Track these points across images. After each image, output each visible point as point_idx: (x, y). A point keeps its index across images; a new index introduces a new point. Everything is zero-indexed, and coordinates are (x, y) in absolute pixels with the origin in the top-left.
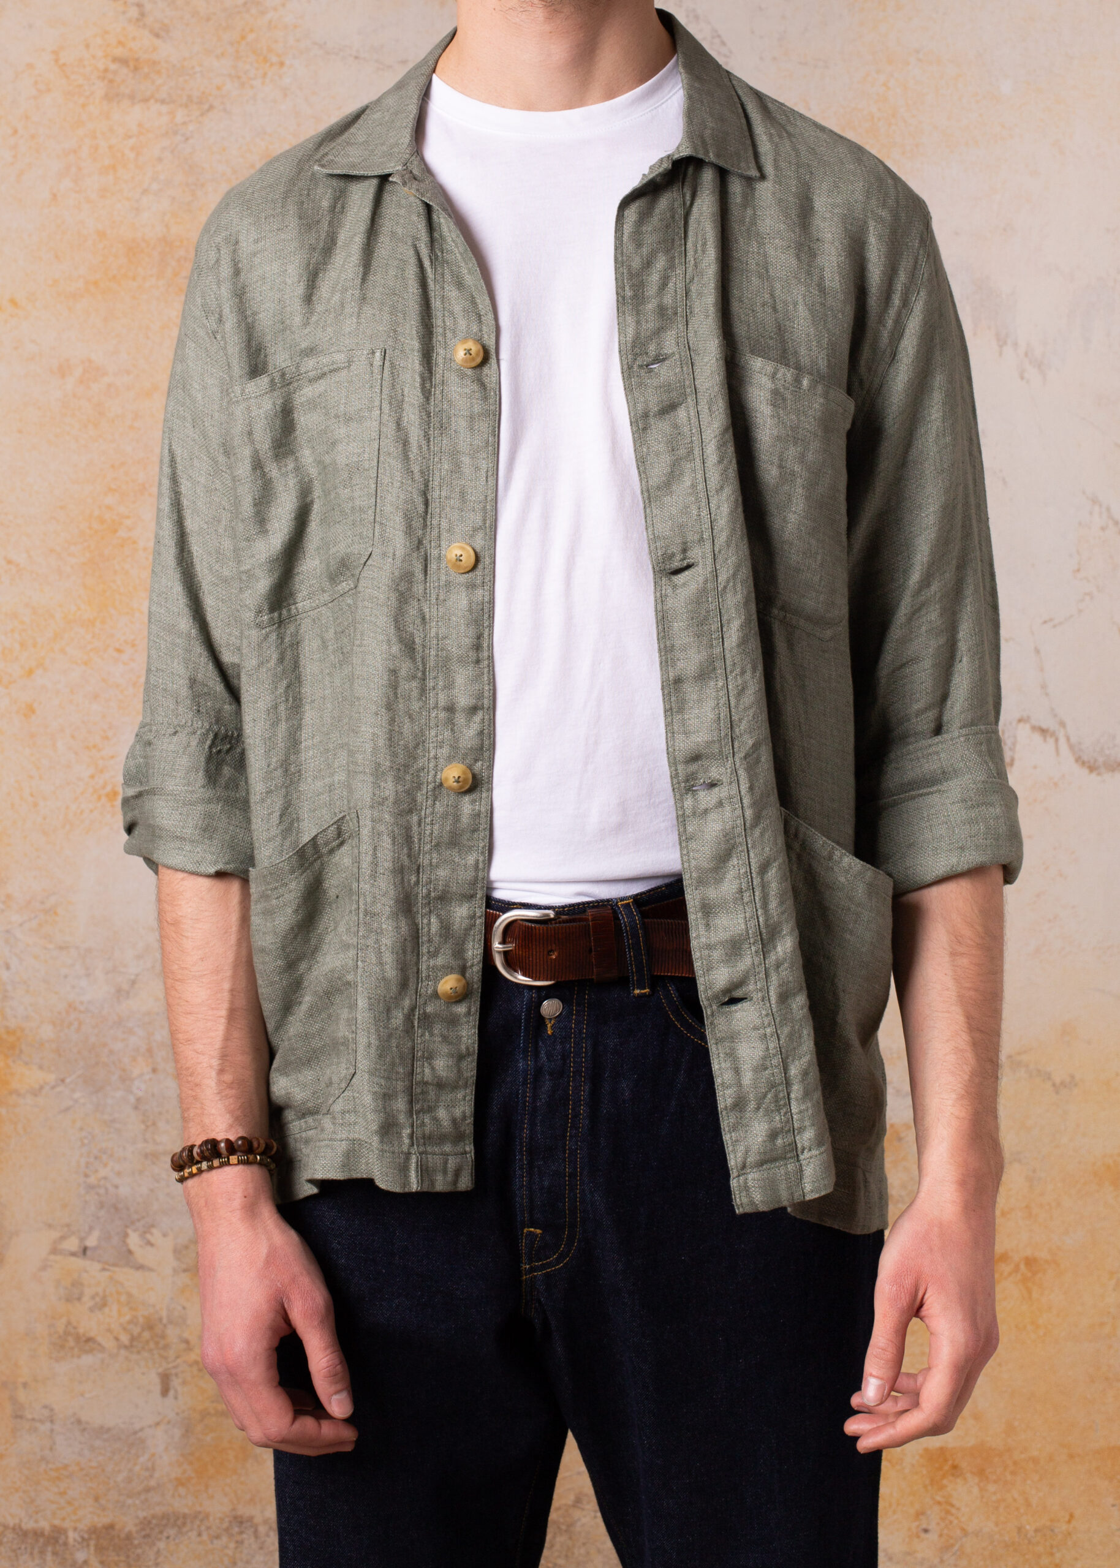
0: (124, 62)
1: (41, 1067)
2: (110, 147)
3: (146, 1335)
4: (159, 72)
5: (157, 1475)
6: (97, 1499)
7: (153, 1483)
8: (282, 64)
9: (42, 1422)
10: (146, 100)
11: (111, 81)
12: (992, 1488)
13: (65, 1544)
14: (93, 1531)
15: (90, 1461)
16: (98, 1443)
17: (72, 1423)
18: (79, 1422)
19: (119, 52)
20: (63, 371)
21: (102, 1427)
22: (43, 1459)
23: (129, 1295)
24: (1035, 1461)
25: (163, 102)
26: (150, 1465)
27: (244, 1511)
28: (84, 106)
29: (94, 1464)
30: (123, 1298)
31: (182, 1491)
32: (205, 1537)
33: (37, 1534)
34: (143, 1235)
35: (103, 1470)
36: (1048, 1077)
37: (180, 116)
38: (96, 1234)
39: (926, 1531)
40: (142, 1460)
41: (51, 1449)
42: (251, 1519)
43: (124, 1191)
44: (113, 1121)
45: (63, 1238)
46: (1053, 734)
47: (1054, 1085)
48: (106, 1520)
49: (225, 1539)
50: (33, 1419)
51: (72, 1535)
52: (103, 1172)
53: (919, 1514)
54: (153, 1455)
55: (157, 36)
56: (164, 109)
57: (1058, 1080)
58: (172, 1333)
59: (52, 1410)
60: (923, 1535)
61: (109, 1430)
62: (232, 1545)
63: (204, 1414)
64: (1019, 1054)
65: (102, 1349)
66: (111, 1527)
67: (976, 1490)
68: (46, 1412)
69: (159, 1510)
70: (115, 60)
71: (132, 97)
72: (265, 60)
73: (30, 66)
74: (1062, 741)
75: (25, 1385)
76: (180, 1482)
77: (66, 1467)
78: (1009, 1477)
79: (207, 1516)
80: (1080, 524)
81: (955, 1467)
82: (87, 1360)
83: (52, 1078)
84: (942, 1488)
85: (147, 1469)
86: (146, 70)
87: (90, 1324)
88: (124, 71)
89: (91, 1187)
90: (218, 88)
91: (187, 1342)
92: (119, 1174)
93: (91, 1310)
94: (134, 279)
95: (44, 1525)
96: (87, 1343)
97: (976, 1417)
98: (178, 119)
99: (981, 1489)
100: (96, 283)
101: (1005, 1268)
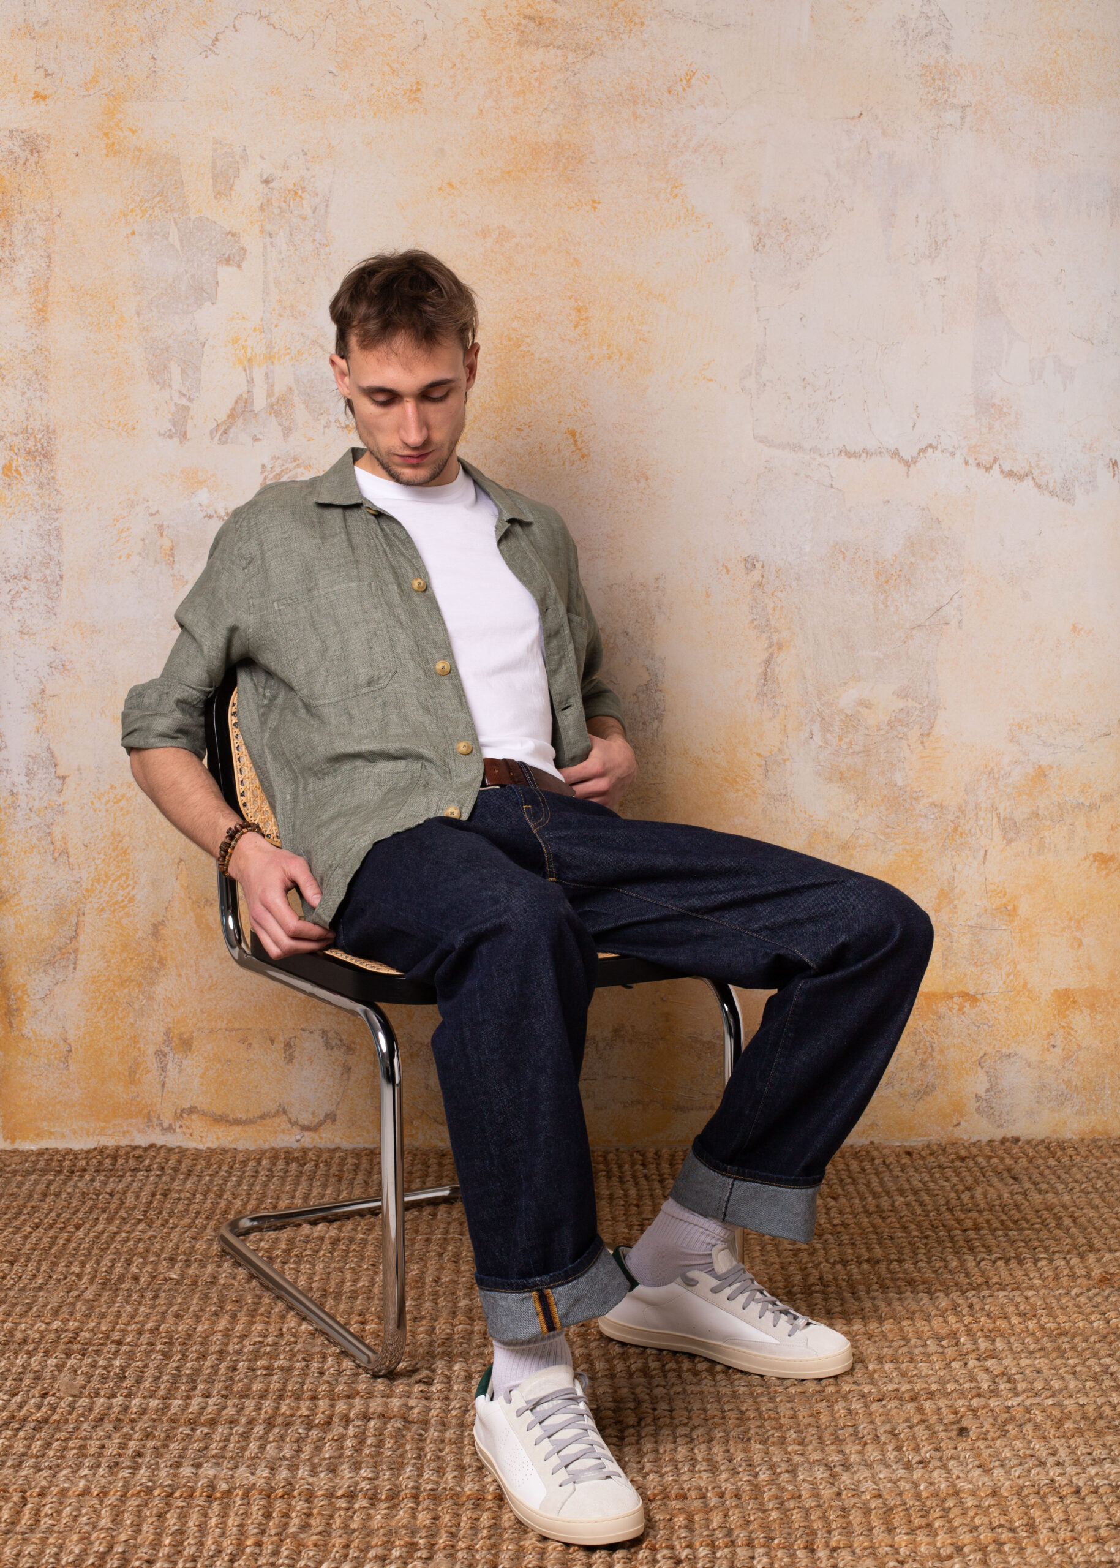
0: (532, 19)
2: (521, 78)
4: (556, 27)
8: (642, 24)
10: (547, 46)
11: (523, 32)
12: (1098, 1017)
19: (528, 11)
20: (485, 233)
25: (559, 47)
28: (503, 48)
37: (571, 57)
39: (1054, 1046)
53: (1050, 1034)
56: (559, 52)
60: (1052, 1049)
67: (1088, 1019)
70: (525, 17)
71: (537, 43)
72: (631, 21)
73: (466, 19)
78: (1111, 1009)
81: (1074, 1002)
84: (1066, 1017)
86: (548, 25)
88: (532, 25)
90: (598, 39)
94: (536, 171)
97: (1090, 968)
98: (570, 59)
99: (1092, 1018)
100: (509, 173)
101: (1113, 866)
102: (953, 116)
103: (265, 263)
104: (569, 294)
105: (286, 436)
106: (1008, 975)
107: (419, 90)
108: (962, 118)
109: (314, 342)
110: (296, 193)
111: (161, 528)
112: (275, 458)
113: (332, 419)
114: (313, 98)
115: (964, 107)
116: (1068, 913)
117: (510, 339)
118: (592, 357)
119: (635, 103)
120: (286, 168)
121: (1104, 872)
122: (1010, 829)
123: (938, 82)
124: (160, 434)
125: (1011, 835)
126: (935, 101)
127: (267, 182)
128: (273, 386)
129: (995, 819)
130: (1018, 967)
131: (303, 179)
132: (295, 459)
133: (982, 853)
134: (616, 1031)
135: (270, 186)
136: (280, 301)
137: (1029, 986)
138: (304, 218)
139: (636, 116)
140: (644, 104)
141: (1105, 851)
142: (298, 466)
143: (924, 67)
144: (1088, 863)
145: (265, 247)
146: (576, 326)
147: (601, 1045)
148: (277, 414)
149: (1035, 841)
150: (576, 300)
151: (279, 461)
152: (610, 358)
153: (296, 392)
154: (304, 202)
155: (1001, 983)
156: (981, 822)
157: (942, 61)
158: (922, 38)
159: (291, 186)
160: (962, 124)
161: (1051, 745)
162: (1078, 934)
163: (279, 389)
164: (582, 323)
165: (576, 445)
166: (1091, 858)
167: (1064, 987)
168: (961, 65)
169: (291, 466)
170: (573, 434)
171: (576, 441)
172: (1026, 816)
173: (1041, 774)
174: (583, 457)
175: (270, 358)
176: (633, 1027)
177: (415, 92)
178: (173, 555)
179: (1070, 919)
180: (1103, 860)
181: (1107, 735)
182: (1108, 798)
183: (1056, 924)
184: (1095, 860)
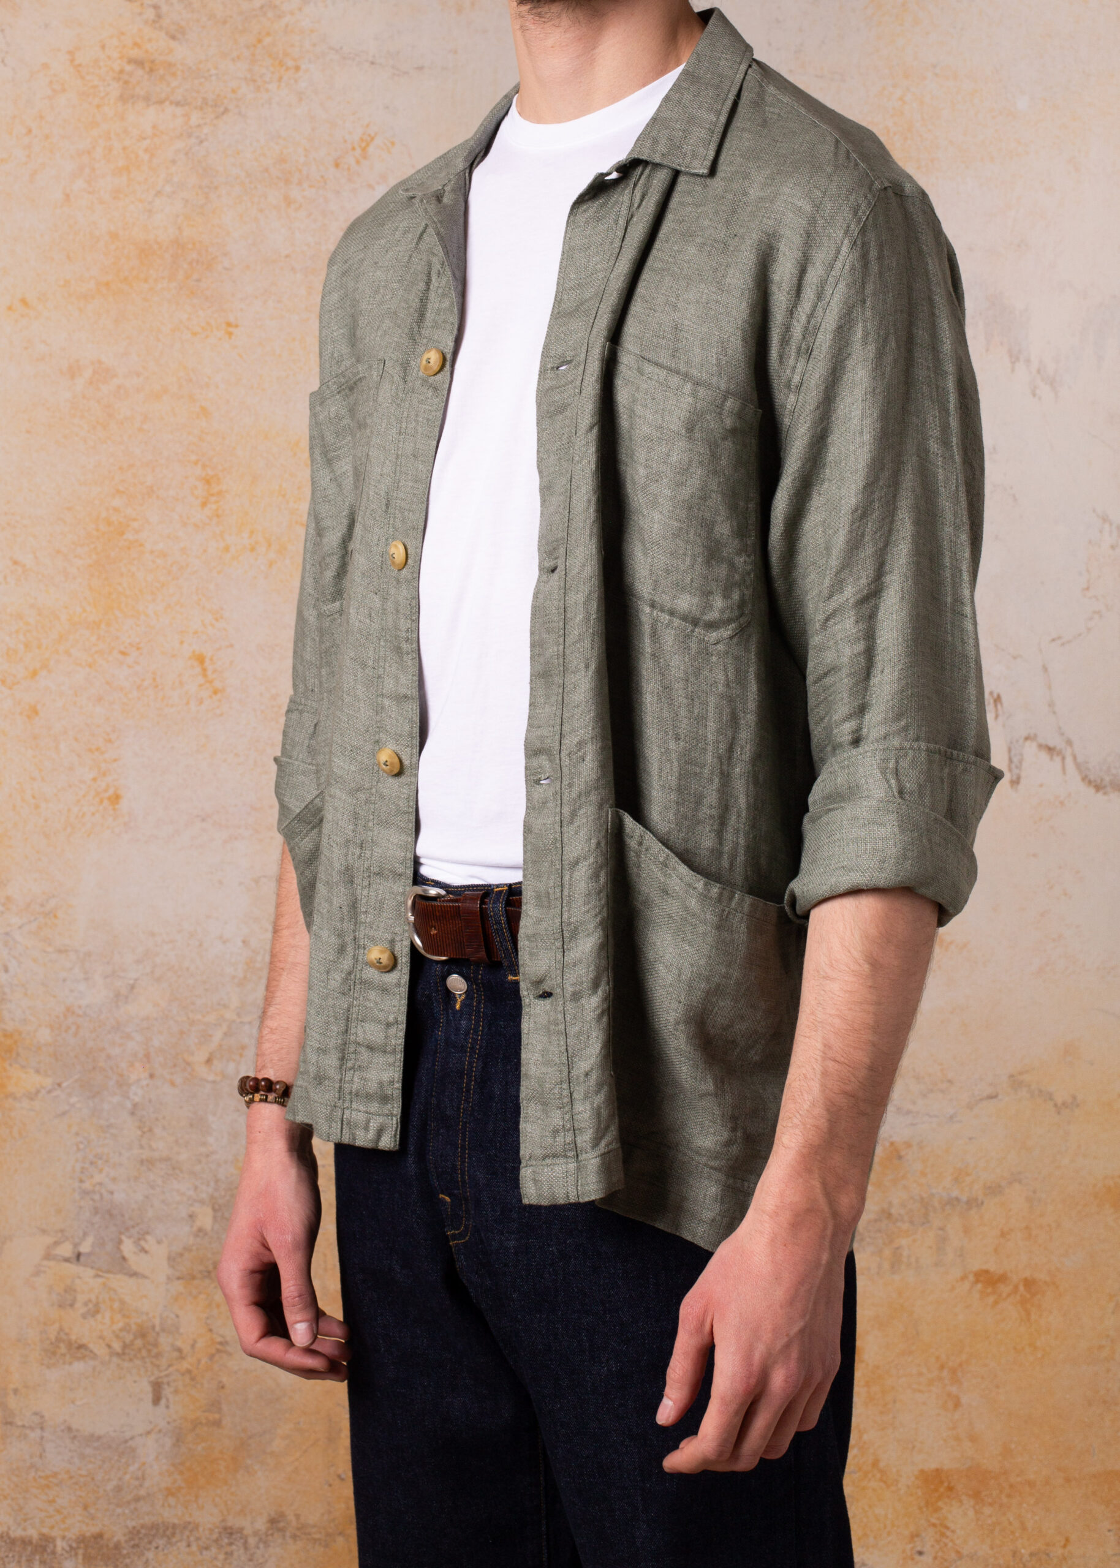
0: (139, 63)
1: (38, 1071)
2: (124, 149)
3: (139, 1342)
4: (174, 75)
5: (147, 1484)
6: (86, 1508)
7: (142, 1492)
8: (297, 68)
9: (32, 1428)
10: (161, 102)
11: (126, 82)
12: (987, 1510)
13: (54, 1553)
14: (82, 1540)
15: (79, 1469)
16: (88, 1451)
17: (63, 1431)
18: (69, 1429)
19: (135, 53)
20: (73, 372)
21: (92, 1435)
22: (32, 1466)
23: (122, 1302)
24: (1031, 1484)
25: (178, 104)
26: (140, 1474)
27: (233, 1521)
28: (98, 106)
29: (84, 1472)
30: (116, 1305)
31: (172, 1501)
32: (194, 1548)
33: (25, 1542)
34: (137, 1242)
35: (93, 1479)
36: (1050, 1097)
37: (195, 118)
38: (90, 1240)
39: (920, 1553)
40: (131, 1469)
41: (41, 1456)
42: (241, 1530)
43: (119, 1197)
44: (110, 1126)
45: (56, 1243)
46: (1059, 753)
47: (1056, 1105)
48: (94, 1530)
49: (214, 1550)
50: (23, 1426)
51: (60, 1544)
52: (98, 1178)
53: (914, 1536)
54: (144, 1464)
55: (173, 38)
56: (179, 111)
57: (1059, 1101)
58: (165, 1341)
59: (42, 1417)
60: (917, 1557)
61: (99, 1438)
62: (221, 1557)
63: (196, 1424)
64: (1021, 1073)
65: (94, 1356)
66: (99, 1536)
67: (971, 1513)
68: (36, 1419)
69: (147, 1520)
70: (130, 61)
71: (147, 99)
72: (281, 64)
73: (46, 66)
74: (1069, 760)
75: (16, 1391)
76: (170, 1492)
77: (55, 1475)
78: (1005, 1500)
79: (197, 1527)
80: (1090, 542)
81: (950, 1489)
82: (78, 1367)
83: (48, 1082)
84: (937, 1510)
85: (137, 1479)
86: (161, 72)
87: (82, 1330)
88: (140, 72)
89: (85, 1193)
90: (234, 91)
91: (180, 1350)
92: (114, 1180)
93: (84, 1316)
94: (146, 281)
95: (33, 1533)
96: (79, 1350)
97: (973, 1439)
98: (193, 121)
99: (976, 1512)
100: (107, 284)
101: (1005, 1289)
104: (193, 458)
116: (938, 1358)
118: (227, 549)
119: (287, 182)
121: (991, 1299)
130: (865, 1437)
134: (273, 1521)
137: (882, 1465)
139: (288, 201)
140: (300, 183)
141: (992, 1267)
144: (967, 1285)
146: (204, 504)
147: (252, 1541)
149: (887, 1252)
150: (204, 466)
152: (253, 549)
161: (909, 1112)
162: (954, 1389)
164: (213, 499)
165: (205, 675)
166: (971, 1278)
167: (933, 1466)
170: (201, 659)
171: (204, 670)
174: (215, 692)
176: (298, 1516)
179: (942, 1367)
180: (989, 1280)
181: (991, 1097)
182: (994, 1190)
183: (920, 1374)
184: (977, 1281)
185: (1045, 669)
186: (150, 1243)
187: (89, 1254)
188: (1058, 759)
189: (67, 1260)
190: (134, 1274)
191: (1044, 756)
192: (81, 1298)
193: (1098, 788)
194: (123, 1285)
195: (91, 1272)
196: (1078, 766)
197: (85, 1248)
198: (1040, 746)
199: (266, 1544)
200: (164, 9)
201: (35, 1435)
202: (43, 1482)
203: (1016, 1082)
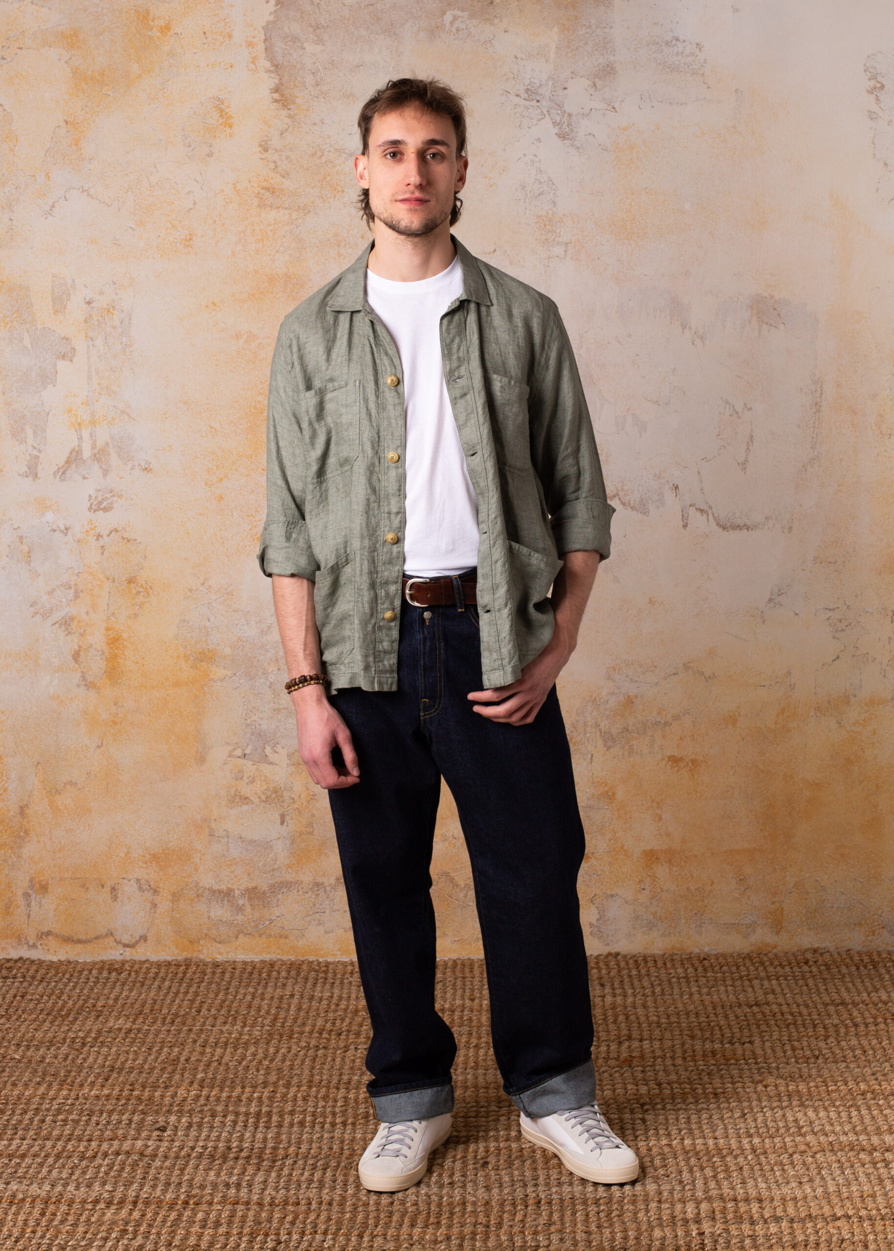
0: (267, 189)
1: (224, 668)
2: (261, 230)
3: (274, 795)
4: (284, 194)
5: (278, 862)
6: (249, 875)
7: (276, 867)
8: (342, 191)
9: (223, 838)
10: (278, 208)
11: (261, 198)
12: (675, 869)
13: (234, 896)
14: (247, 890)
15: (246, 856)
16: (250, 848)
17: (238, 838)
18: (241, 837)
19: (265, 184)
20: (238, 336)
21: (252, 840)
22: (223, 855)
23: (266, 776)
24: (696, 856)
25: (286, 209)
26: (275, 858)
27: (320, 880)
28: (248, 210)
29: (248, 858)
30: (263, 778)
31: (290, 871)
32: (301, 892)
33: (220, 892)
34: (272, 748)
35: (252, 861)
36: (703, 674)
37: (294, 215)
38: (250, 747)
39: (644, 889)
40: (271, 855)
41: (227, 851)
42: (323, 884)
43: (264, 727)
44: (259, 693)
45: (234, 749)
46: (706, 512)
47: (705, 678)
48: (254, 885)
49: (310, 893)
50: (219, 836)
51: (237, 892)
52: (253, 718)
53: (640, 881)
54: (277, 853)
55: (283, 177)
56: (287, 212)
57: (707, 676)
58: (285, 794)
59: (228, 832)
60: (642, 891)
61: (255, 841)
62: (314, 896)
63: (301, 834)
64: (689, 662)
65: (252, 803)
66: (256, 888)
67: (667, 870)
68: (225, 833)
69: (278, 880)
70: (263, 188)
71: (271, 206)
72: (334, 189)
73: (222, 191)
74: (710, 516)
75: (215, 820)
76: (289, 866)
77: (235, 859)
78: (684, 864)
79: (302, 882)
80: (721, 413)
81: (657, 859)
82: (245, 808)
83: (229, 673)
84: (651, 869)
85: (274, 860)
86: (278, 193)
87: (247, 790)
88: (268, 193)
89: (248, 725)
90: (313, 202)
91: (293, 799)
92: (261, 719)
93: (247, 784)
94: (271, 292)
95: (224, 887)
96: (245, 800)
97: (668, 835)
98: (294, 217)
99: (670, 870)
100: (253, 295)
101: (682, 764)
102: (558, 250)
103: (89, 358)
105: (105, 475)
106: (610, 840)
107: (191, 239)
108: (565, 251)
109: (123, 412)
110: (109, 310)
111: (21, 538)
112: (98, 491)
113: (136, 464)
114: (119, 245)
115: (566, 244)
116: (651, 797)
117: (256, 409)
119: (338, 245)
120: (101, 293)
121: (676, 769)
122: (609, 740)
123: (548, 227)
124: (19, 475)
125: (610, 743)
126: (546, 240)
127: (89, 303)
128: (95, 441)
129: (598, 733)
130: (617, 835)
131: (113, 301)
132: (111, 491)
133: (590, 756)
135: (92, 305)
136: (99, 384)
137: (625, 848)
138: (114, 328)
140: (344, 246)
141: (676, 754)
142: (114, 496)
143: (538, 217)
144: (664, 762)
145: (88, 347)
147: (328, 889)
148: (99, 460)
149: (626, 747)
151: (101, 493)
153: (111, 446)
154: (115, 316)
155: (605, 845)
156: (588, 735)
157: (550, 212)
158: (536, 197)
159: (105, 306)
160: (565, 255)
161: (636, 681)
162: (659, 812)
163: (100, 444)
166: (666, 759)
167: (649, 848)
168: (564, 215)
169: (109, 496)
172: (620, 730)
173: (629, 702)
175: (93, 423)
177: (188, 241)
178: (29, 557)
179: (653, 801)
180: (675, 760)
181: (674, 674)
182: (676, 718)
183: (643, 805)
184: (669, 761)
185: (699, 473)
186: (279, 748)
187: (250, 754)
188: (705, 515)
189: (239, 757)
190: (271, 763)
191: (698, 514)
192: (246, 775)
193: (724, 528)
194: (266, 769)
195: (250, 762)
196: (714, 518)
197: (248, 751)
198: (697, 509)
199: (335, 891)
200: (279, 163)
201: (225, 840)
202: (229, 863)
203: (686, 667)
